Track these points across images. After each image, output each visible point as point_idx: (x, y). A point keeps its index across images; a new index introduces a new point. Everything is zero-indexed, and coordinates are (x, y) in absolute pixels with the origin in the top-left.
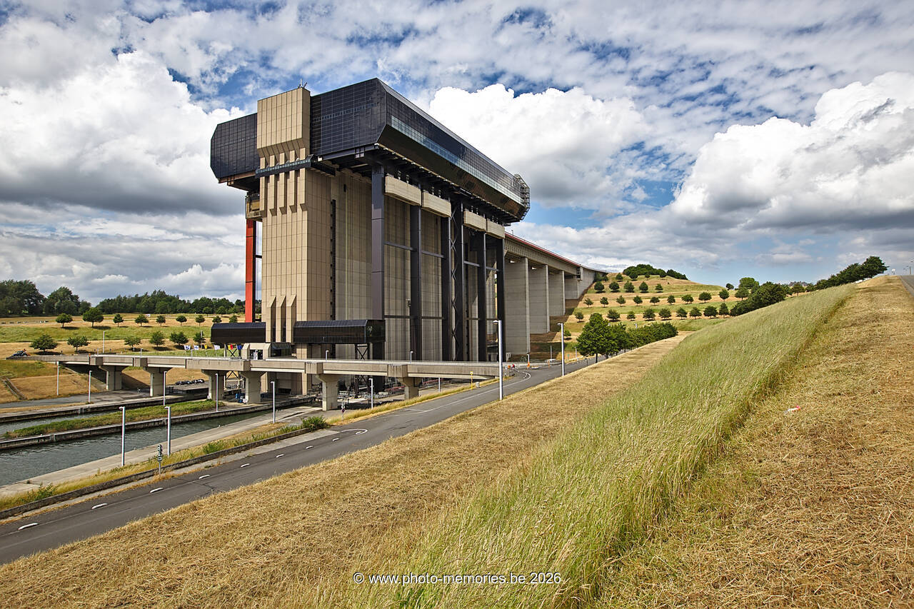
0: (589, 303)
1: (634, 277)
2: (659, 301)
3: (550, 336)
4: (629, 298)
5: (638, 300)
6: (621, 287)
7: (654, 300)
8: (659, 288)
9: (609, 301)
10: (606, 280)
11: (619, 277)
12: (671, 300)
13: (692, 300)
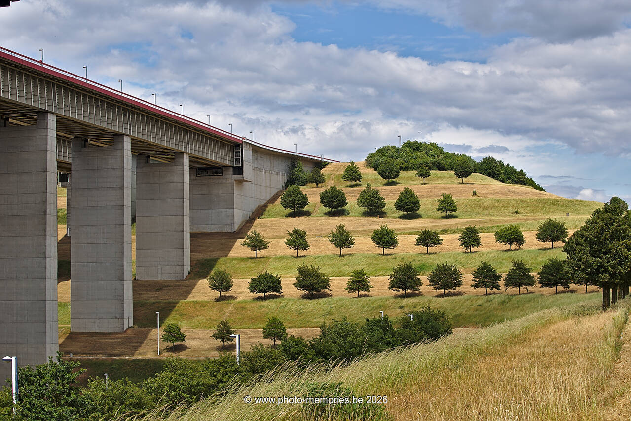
0: (258, 244)
1: (389, 175)
2: (438, 242)
3: (129, 340)
4: (364, 232)
5: (385, 239)
6: (352, 202)
7: (428, 239)
8: (447, 207)
9: (309, 241)
10: (318, 180)
11: (352, 175)
12: (470, 238)
13: (520, 240)
